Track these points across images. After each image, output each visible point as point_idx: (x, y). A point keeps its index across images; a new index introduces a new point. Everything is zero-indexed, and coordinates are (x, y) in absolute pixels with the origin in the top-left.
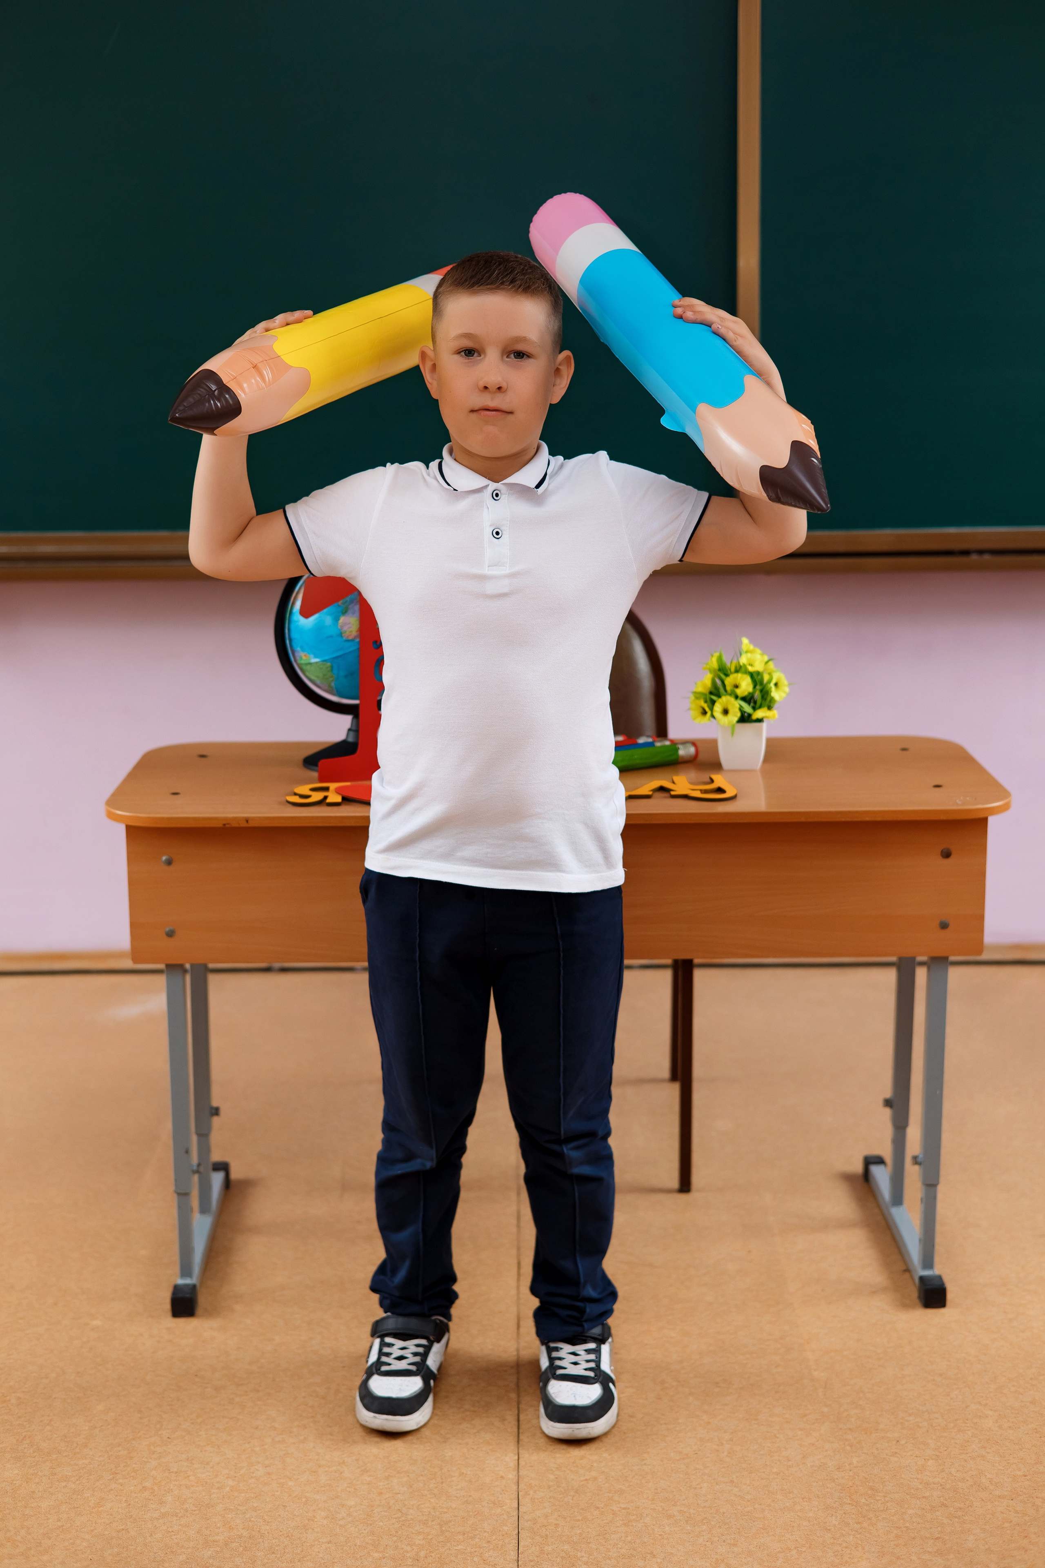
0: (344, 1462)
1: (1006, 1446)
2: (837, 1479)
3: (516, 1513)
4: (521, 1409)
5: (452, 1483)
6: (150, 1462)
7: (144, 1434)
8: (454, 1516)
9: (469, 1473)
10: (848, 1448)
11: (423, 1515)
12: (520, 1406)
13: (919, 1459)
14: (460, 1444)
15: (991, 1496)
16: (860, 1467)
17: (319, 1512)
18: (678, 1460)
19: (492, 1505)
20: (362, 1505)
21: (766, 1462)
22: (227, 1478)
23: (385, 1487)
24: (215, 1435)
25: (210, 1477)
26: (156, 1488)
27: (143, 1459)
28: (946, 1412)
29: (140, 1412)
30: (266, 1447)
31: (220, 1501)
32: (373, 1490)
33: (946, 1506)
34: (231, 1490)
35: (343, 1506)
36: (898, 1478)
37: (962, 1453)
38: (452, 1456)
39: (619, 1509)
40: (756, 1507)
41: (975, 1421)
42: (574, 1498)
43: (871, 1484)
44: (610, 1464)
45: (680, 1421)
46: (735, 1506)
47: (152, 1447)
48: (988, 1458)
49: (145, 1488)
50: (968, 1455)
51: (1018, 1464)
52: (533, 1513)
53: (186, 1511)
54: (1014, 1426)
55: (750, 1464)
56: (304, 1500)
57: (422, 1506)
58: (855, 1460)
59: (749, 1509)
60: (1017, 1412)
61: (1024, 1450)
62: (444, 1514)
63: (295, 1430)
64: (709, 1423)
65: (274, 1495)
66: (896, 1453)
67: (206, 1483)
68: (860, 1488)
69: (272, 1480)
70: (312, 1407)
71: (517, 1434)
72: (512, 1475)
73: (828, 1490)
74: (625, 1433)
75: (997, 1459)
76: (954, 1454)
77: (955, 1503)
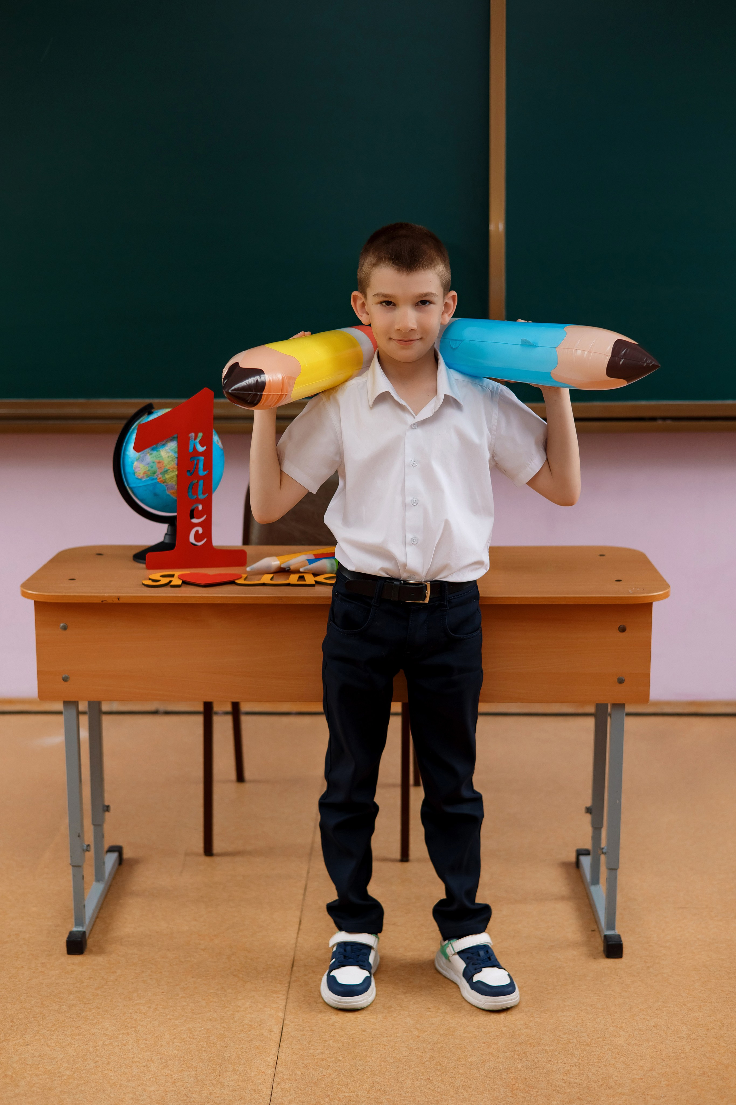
0: (151, 1060)
1: (632, 1058)
2: (505, 1078)
3: (269, 1098)
4: (284, 1024)
5: (226, 1076)
6: (13, 1057)
7: (12, 1037)
8: (224, 1100)
9: (240, 1069)
10: (516, 1056)
11: (202, 1098)
12: (285, 1022)
13: (566, 1065)
14: (237, 1048)
15: (614, 1093)
16: (523, 1071)
17: (128, 1095)
18: (392, 1063)
19: (252, 1092)
20: (159, 1090)
21: (455, 1065)
22: (66, 1069)
23: (179, 1077)
24: (63, 1039)
25: (54, 1069)
26: (14, 1076)
27: (9, 1055)
28: (591, 1032)
29: (12, 1021)
30: (98, 1048)
31: (58, 1086)
32: (169, 1080)
33: (581, 1099)
34: (68, 1078)
35: (146, 1091)
36: (549, 1078)
37: (598, 1062)
38: (229, 1057)
39: (344, 1097)
40: (442, 1097)
41: (611, 1039)
42: (312, 1089)
43: (528, 1083)
44: (343, 1064)
45: (398, 1035)
46: (428, 1097)
47: (17, 1047)
48: (616, 1066)
49: (6, 1076)
50: (603, 1063)
51: (637, 1070)
52: (280, 1098)
53: (33, 1092)
54: (639, 1043)
55: (443, 1066)
56: (118, 1086)
57: (203, 1092)
58: (519, 1066)
59: (438, 1098)
60: (642, 1033)
61: (643, 1060)
62: (217, 1098)
63: (120, 1036)
64: (418, 1037)
65: (97, 1082)
66: (550, 1061)
67: (51, 1073)
68: (520, 1085)
69: (99, 1071)
70: (136, 1020)
71: (279, 1042)
72: (271, 1071)
73: (497, 1086)
74: (357, 1043)
75: (623, 1066)
76: (592, 1063)
77: (588, 1098)
